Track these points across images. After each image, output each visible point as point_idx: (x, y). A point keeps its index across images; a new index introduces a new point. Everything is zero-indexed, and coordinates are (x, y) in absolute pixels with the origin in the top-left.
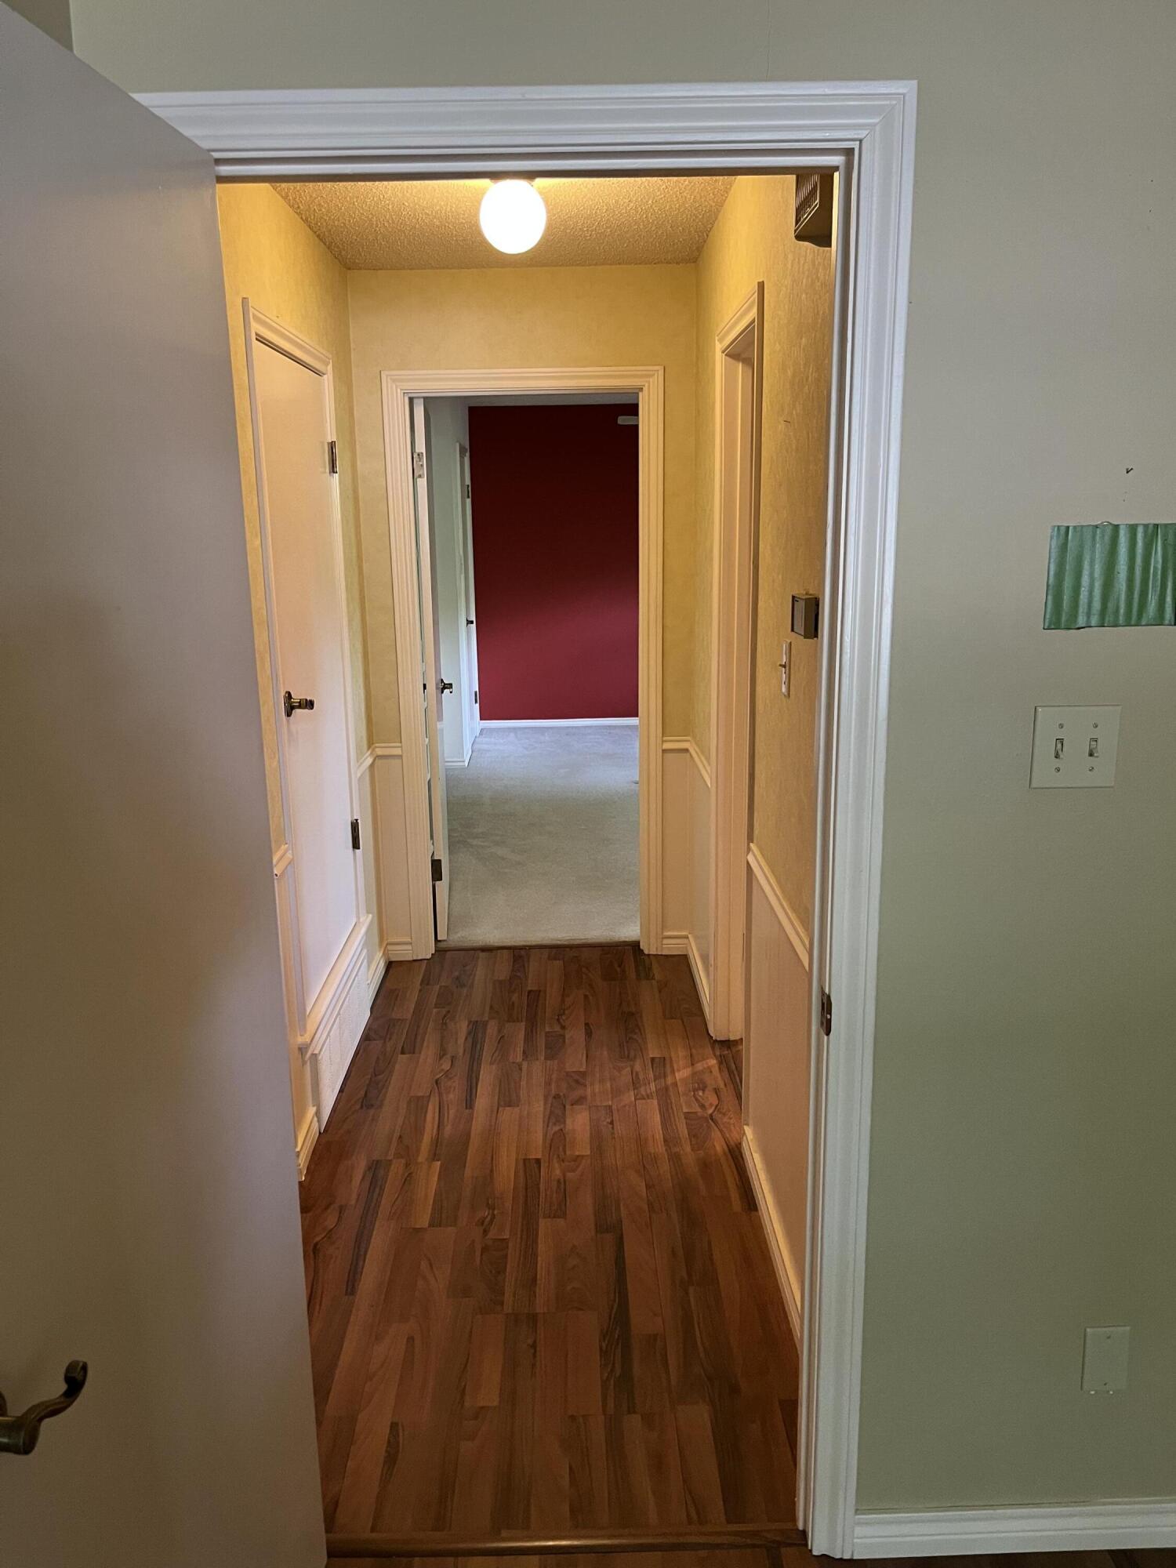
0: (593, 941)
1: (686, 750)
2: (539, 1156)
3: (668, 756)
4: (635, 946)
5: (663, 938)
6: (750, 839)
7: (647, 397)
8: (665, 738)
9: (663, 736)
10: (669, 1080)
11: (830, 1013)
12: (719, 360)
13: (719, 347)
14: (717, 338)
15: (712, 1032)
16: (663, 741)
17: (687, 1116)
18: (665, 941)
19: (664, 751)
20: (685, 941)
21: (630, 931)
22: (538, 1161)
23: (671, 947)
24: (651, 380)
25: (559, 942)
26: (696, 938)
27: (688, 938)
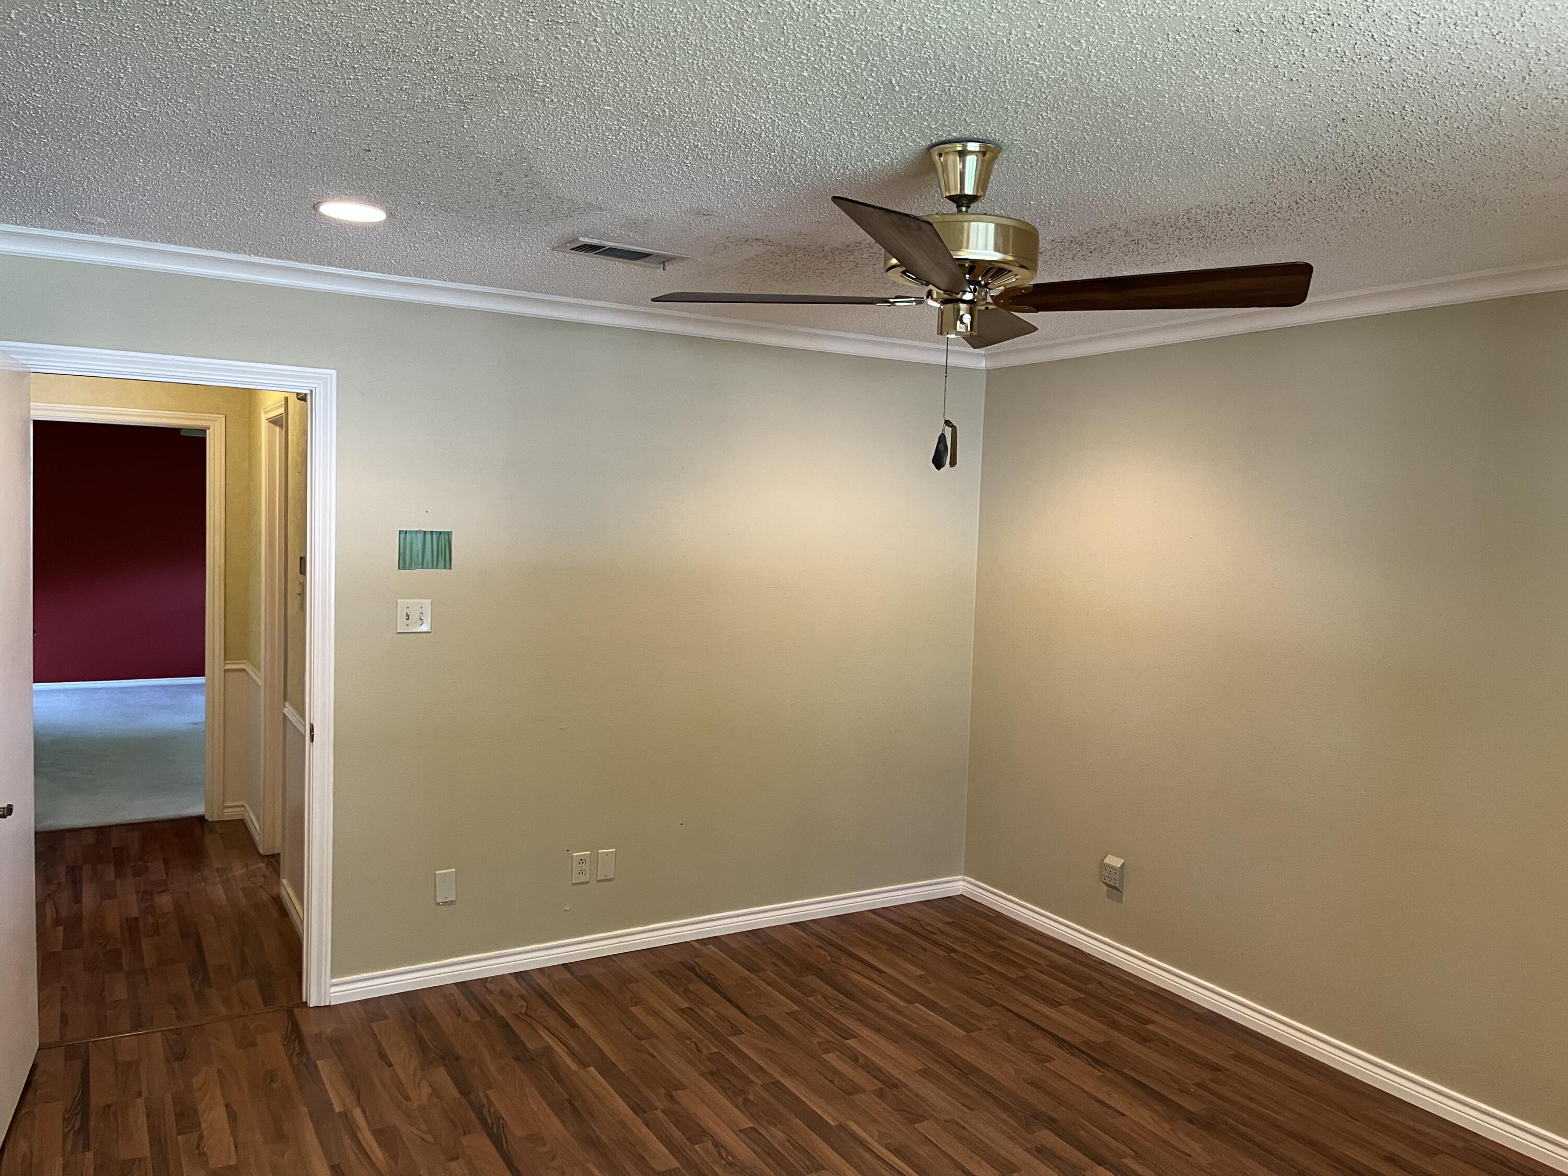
0: (163, 819)
1: (243, 670)
2: (137, 915)
3: (228, 674)
4: (201, 819)
5: (224, 808)
6: (285, 699)
7: (213, 433)
8: (226, 662)
9: (225, 660)
10: (230, 876)
11: (313, 732)
12: (264, 425)
13: (264, 417)
14: (262, 411)
15: (262, 852)
16: (225, 664)
17: (243, 889)
18: (225, 810)
19: (226, 671)
20: (242, 809)
21: (198, 809)
22: (137, 919)
23: (230, 814)
24: (216, 423)
25: (135, 821)
26: (251, 806)
27: (244, 806)
